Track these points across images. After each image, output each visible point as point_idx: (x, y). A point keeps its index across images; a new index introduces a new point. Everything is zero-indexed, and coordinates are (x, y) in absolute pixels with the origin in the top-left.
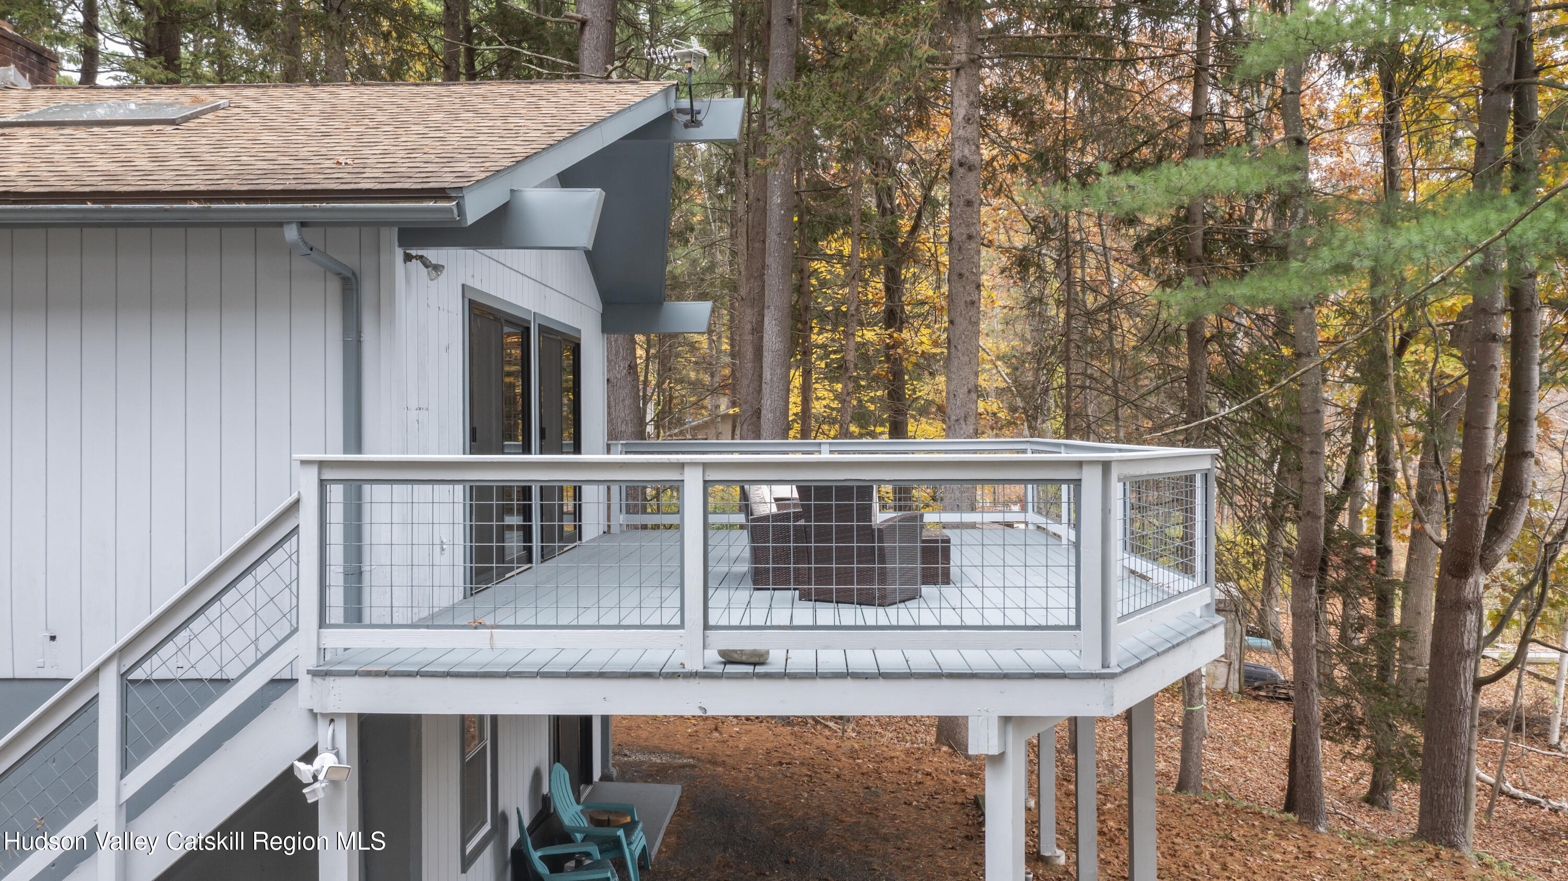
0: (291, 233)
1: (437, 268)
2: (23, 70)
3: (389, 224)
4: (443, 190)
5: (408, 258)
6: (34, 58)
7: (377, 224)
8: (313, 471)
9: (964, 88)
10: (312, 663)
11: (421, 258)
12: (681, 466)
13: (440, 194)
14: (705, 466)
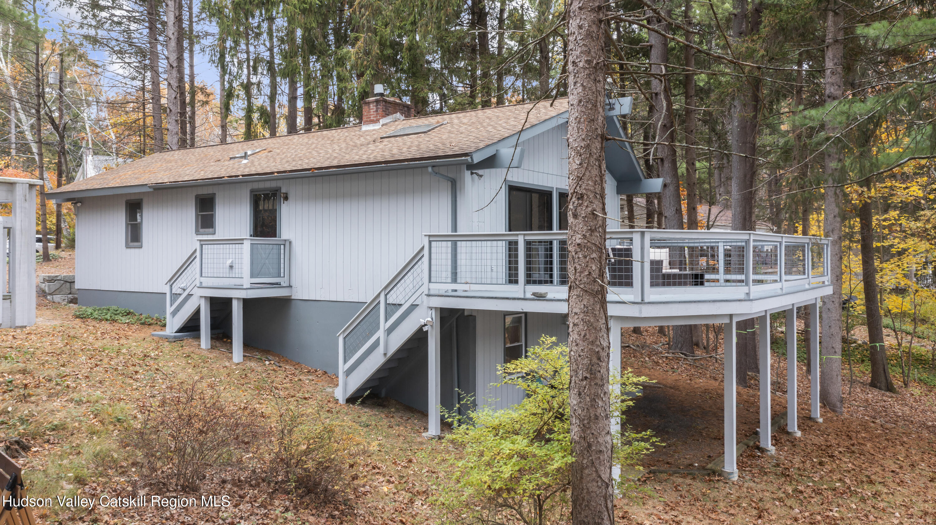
0: (430, 169)
1: (481, 176)
2: (402, 114)
3: (463, 164)
4: (467, 153)
5: (472, 173)
6: (406, 109)
7: (460, 164)
8: (427, 238)
9: (831, 57)
10: (426, 292)
11: (476, 173)
12: (517, 235)
13: (466, 155)
14: (524, 235)
